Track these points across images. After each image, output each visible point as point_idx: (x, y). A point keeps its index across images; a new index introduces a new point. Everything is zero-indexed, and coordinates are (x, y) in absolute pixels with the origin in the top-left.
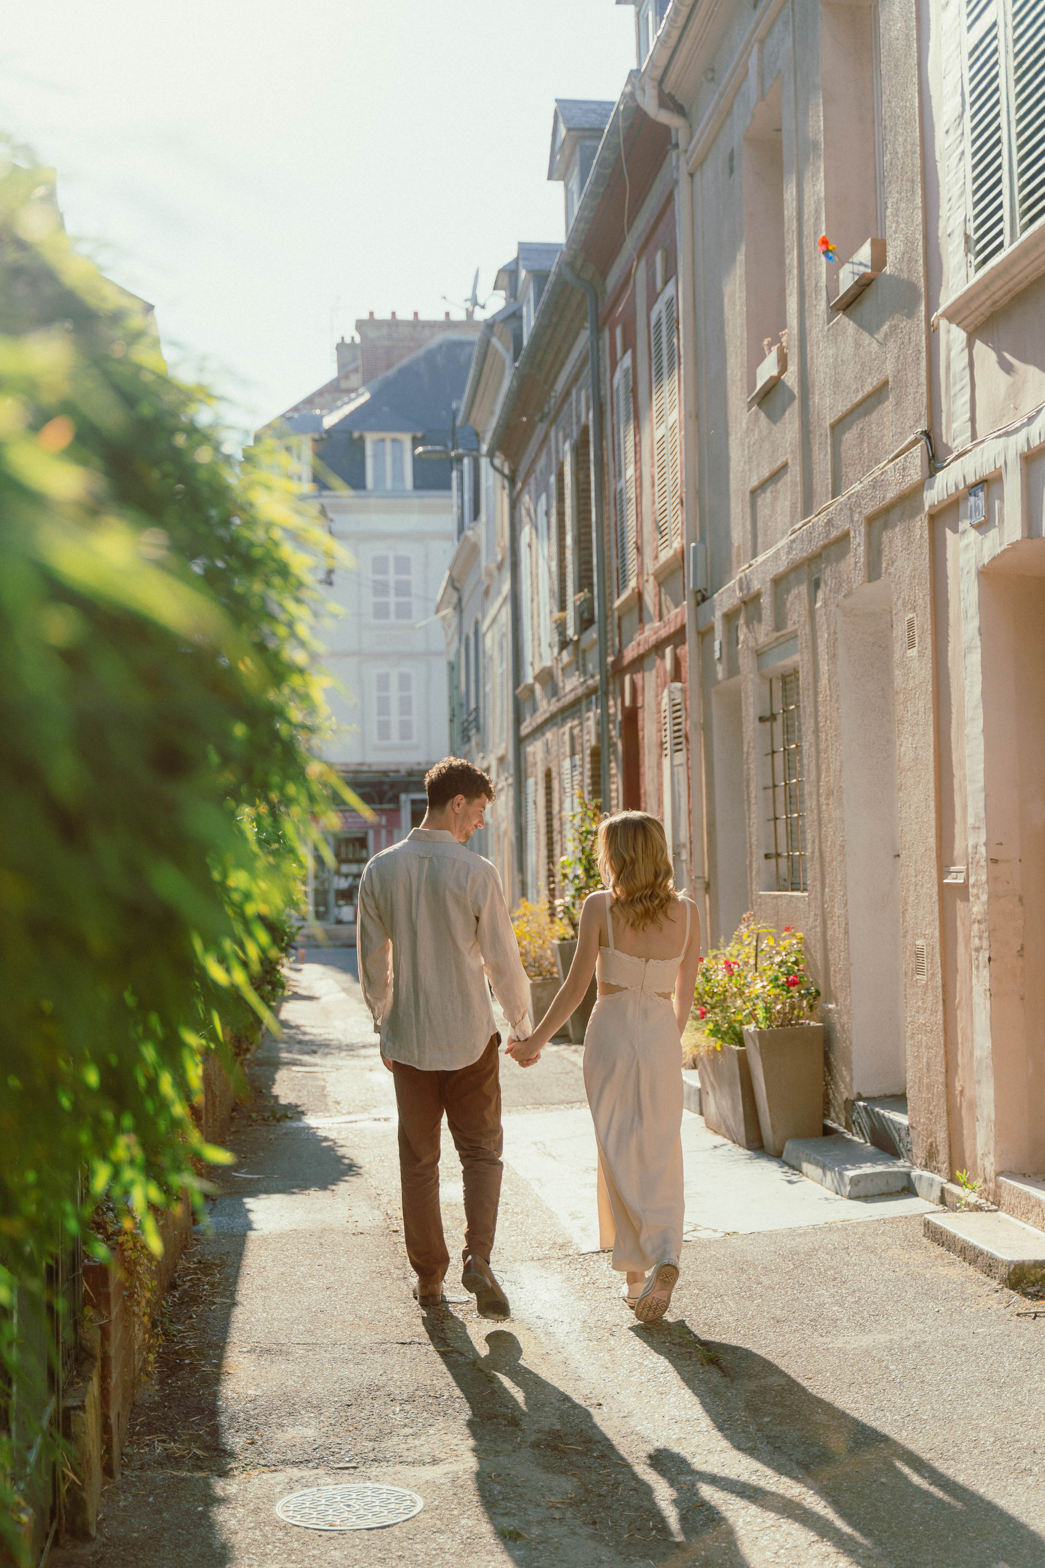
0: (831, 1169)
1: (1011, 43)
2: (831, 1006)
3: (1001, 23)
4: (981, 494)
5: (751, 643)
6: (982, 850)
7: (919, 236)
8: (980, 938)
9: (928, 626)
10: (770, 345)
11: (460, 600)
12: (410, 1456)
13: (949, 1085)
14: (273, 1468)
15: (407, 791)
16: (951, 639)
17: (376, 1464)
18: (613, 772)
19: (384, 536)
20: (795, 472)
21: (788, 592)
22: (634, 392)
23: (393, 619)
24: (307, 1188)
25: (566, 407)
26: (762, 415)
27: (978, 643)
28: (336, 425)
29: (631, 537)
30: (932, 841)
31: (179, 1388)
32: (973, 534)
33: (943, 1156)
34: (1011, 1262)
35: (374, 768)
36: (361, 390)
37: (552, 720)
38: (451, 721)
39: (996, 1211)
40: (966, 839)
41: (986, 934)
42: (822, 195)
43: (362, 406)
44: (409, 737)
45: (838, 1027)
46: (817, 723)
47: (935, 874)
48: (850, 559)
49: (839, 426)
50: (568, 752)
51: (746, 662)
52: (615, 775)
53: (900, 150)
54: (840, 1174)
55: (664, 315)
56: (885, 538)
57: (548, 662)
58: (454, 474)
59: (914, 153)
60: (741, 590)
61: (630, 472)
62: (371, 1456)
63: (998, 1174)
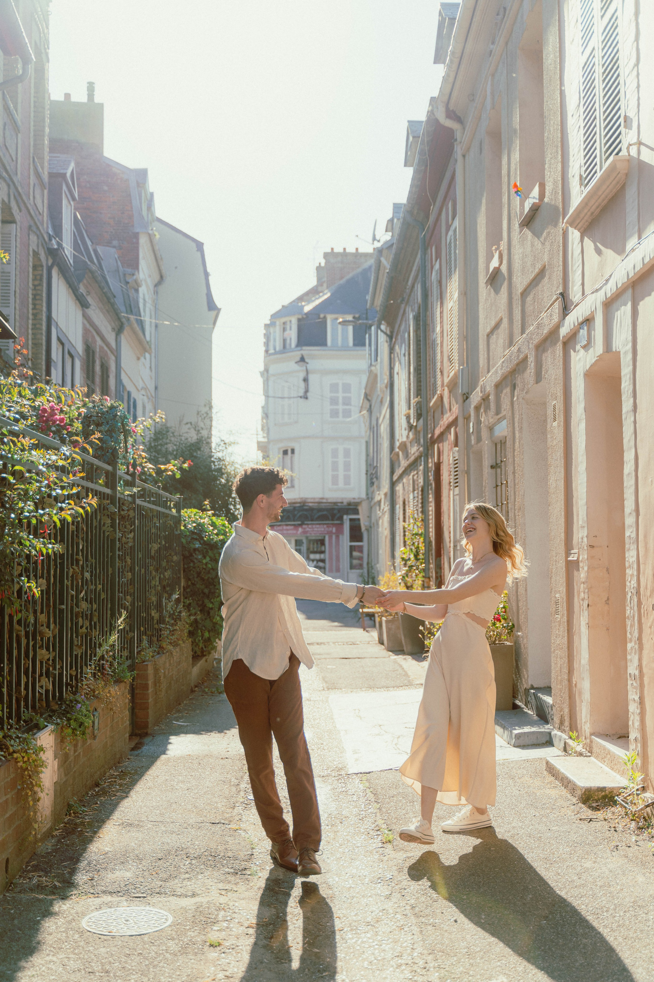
0: (507, 729)
1: (601, 59)
2: (519, 633)
3: (596, 48)
4: (585, 328)
5: (487, 423)
6: (585, 540)
7: (560, 179)
8: (584, 593)
9: (562, 408)
10: (496, 250)
11: (370, 406)
12: (179, 891)
13: (570, 680)
14: (97, 895)
15: (347, 514)
16: (573, 415)
17: (158, 895)
18: (430, 500)
19: (336, 372)
20: (505, 321)
21: (502, 392)
22: (440, 282)
23: (341, 418)
24: (211, 731)
25: (412, 294)
26: (492, 290)
27: (584, 417)
28: (311, 310)
29: (439, 365)
30: (563, 535)
31: (67, 845)
32: (582, 351)
33: (567, 723)
34: (583, 787)
35: (329, 501)
36: (326, 291)
37: (406, 472)
38: (367, 474)
39: (590, 756)
40: (578, 534)
41: (586, 591)
42: (518, 160)
43: (326, 300)
44: (349, 484)
45: (522, 646)
46: (514, 468)
47: (564, 555)
48: (528, 371)
49: (525, 294)
50: (411, 489)
51: (485, 434)
52: (431, 502)
53: (552, 129)
54: (511, 732)
55: (452, 237)
56: (544, 358)
57: (404, 439)
58: (367, 336)
59: (558, 130)
60: (481, 392)
61: (438, 329)
62: (158, 890)
63: (591, 734)
